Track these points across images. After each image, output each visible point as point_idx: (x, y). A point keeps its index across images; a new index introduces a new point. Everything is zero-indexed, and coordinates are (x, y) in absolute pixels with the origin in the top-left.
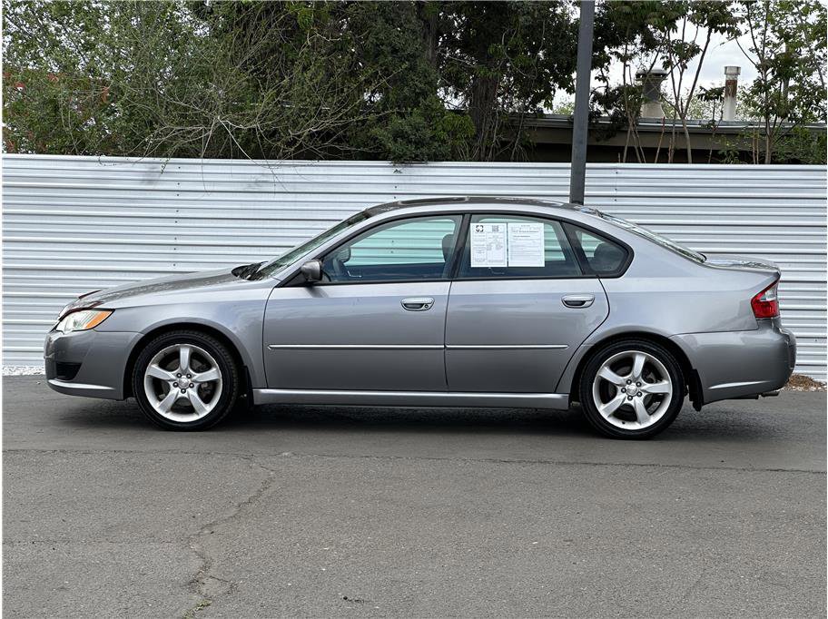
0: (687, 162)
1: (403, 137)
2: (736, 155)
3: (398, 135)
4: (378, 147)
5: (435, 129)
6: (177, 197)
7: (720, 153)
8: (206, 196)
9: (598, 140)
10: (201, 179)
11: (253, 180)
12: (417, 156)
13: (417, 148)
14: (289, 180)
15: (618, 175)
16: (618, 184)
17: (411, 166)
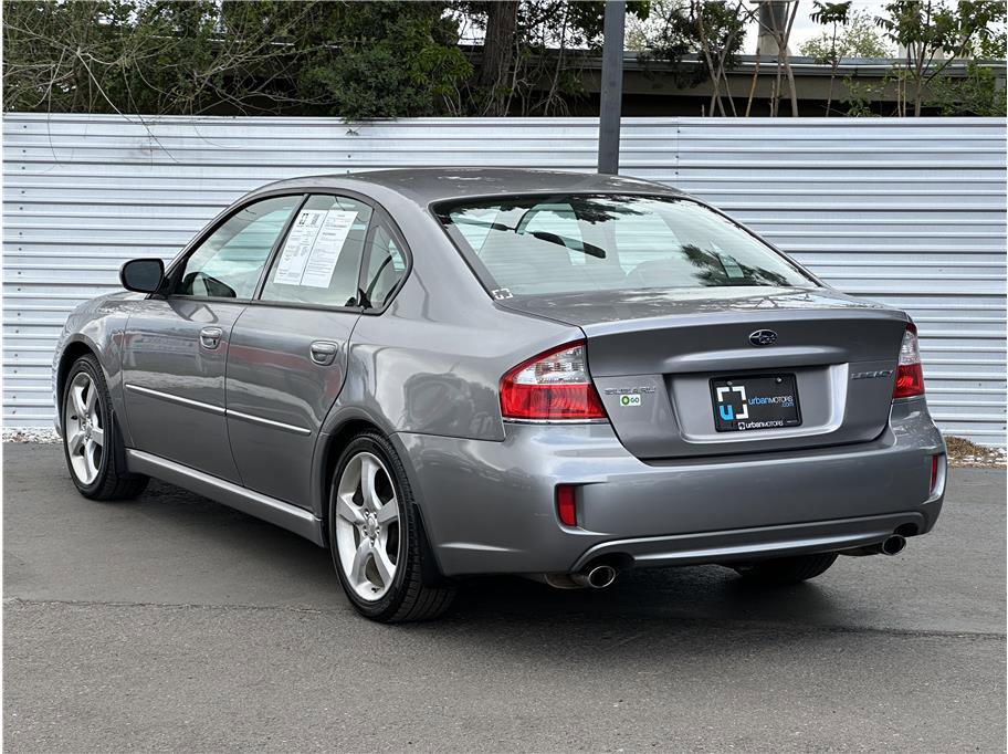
0: (791, 115)
1: (358, 81)
2: (865, 104)
3: (353, 77)
4: (327, 97)
5: (410, 69)
6: (22, 172)
7: (842, 102)
8: (57, 170)
9: (680, 87)
10: (48, 144)
11: (137, 146)
12: (379, 109)
13: (379, 97)
14: (192, 146)
15: (681, 136)
16: (681, 148)
17: (372, 125)
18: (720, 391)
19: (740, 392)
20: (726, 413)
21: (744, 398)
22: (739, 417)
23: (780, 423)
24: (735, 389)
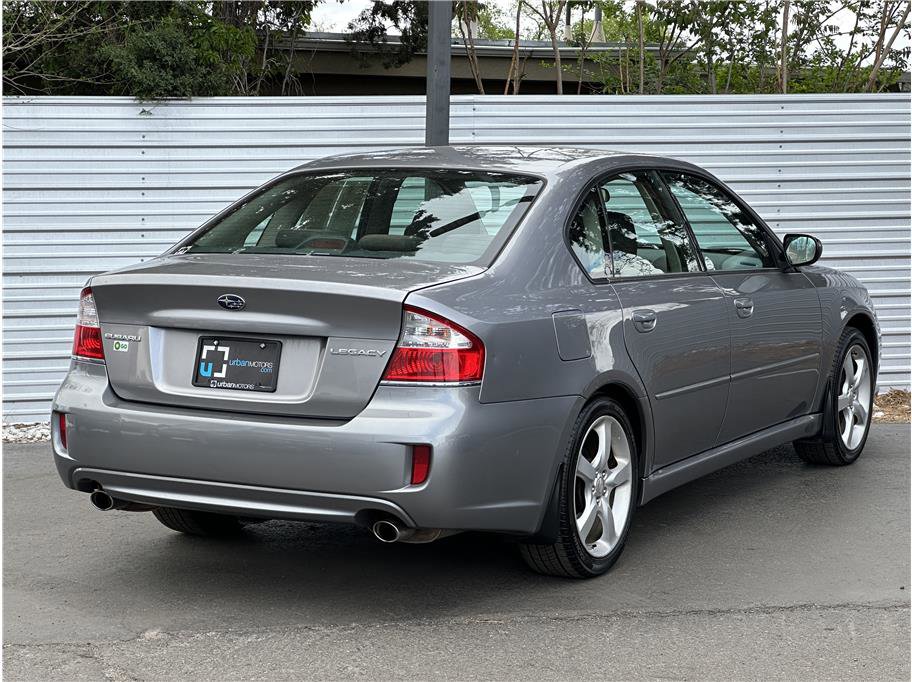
0: (555, 93)
1: (154, 59)
5: (199, 47)
12: (175, 88)
13: (175, 76)
15: (477, 113)
16: (477, 126)
17: (166, 105)
18: (206, 348)
19: (224, 352)
20: (206, 370)
21: (226, 358)
22: (216, 375)
23: (251, 387)
24: (220, 349)
